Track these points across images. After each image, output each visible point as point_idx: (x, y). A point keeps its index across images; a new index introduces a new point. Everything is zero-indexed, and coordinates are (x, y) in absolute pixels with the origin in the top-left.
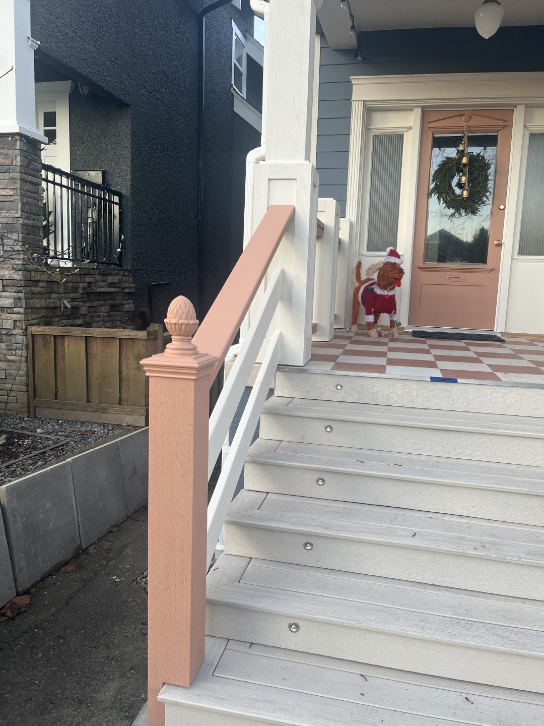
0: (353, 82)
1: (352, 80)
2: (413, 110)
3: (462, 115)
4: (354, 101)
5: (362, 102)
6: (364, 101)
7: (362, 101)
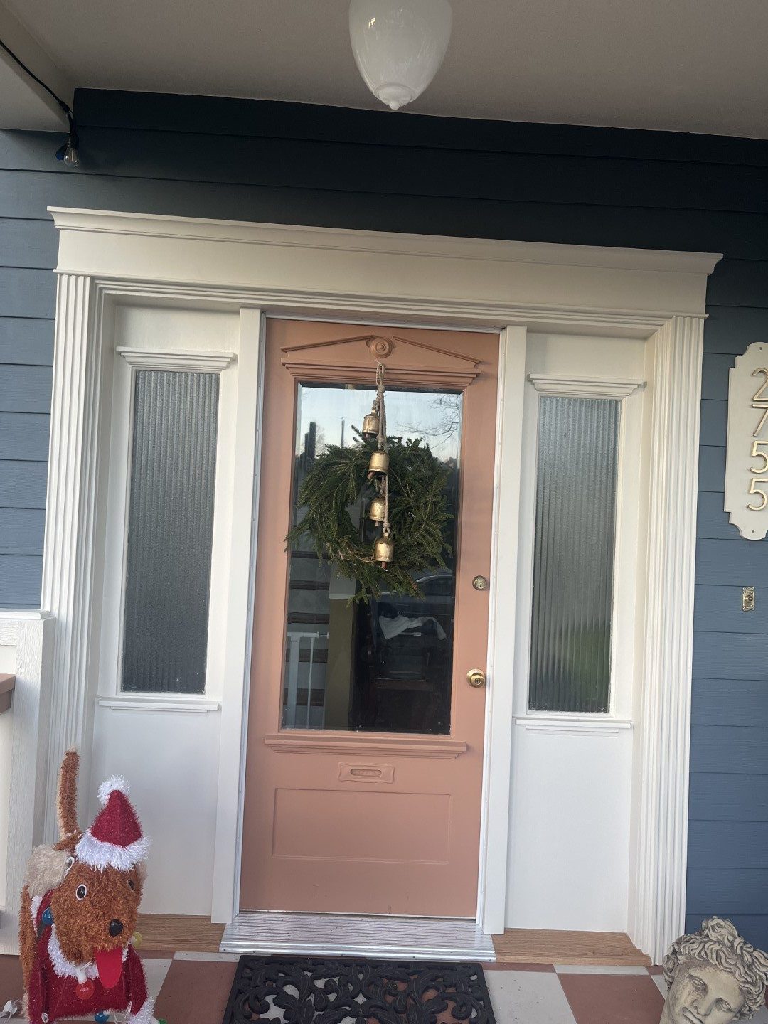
0: (58, 222)
1: (55, 217)
2: (238, 313)
3: (370, 339)
4: (62, 274)
5: (88, 280)
6: (93, 278)
7: (85, 277)
